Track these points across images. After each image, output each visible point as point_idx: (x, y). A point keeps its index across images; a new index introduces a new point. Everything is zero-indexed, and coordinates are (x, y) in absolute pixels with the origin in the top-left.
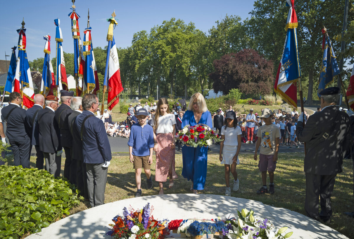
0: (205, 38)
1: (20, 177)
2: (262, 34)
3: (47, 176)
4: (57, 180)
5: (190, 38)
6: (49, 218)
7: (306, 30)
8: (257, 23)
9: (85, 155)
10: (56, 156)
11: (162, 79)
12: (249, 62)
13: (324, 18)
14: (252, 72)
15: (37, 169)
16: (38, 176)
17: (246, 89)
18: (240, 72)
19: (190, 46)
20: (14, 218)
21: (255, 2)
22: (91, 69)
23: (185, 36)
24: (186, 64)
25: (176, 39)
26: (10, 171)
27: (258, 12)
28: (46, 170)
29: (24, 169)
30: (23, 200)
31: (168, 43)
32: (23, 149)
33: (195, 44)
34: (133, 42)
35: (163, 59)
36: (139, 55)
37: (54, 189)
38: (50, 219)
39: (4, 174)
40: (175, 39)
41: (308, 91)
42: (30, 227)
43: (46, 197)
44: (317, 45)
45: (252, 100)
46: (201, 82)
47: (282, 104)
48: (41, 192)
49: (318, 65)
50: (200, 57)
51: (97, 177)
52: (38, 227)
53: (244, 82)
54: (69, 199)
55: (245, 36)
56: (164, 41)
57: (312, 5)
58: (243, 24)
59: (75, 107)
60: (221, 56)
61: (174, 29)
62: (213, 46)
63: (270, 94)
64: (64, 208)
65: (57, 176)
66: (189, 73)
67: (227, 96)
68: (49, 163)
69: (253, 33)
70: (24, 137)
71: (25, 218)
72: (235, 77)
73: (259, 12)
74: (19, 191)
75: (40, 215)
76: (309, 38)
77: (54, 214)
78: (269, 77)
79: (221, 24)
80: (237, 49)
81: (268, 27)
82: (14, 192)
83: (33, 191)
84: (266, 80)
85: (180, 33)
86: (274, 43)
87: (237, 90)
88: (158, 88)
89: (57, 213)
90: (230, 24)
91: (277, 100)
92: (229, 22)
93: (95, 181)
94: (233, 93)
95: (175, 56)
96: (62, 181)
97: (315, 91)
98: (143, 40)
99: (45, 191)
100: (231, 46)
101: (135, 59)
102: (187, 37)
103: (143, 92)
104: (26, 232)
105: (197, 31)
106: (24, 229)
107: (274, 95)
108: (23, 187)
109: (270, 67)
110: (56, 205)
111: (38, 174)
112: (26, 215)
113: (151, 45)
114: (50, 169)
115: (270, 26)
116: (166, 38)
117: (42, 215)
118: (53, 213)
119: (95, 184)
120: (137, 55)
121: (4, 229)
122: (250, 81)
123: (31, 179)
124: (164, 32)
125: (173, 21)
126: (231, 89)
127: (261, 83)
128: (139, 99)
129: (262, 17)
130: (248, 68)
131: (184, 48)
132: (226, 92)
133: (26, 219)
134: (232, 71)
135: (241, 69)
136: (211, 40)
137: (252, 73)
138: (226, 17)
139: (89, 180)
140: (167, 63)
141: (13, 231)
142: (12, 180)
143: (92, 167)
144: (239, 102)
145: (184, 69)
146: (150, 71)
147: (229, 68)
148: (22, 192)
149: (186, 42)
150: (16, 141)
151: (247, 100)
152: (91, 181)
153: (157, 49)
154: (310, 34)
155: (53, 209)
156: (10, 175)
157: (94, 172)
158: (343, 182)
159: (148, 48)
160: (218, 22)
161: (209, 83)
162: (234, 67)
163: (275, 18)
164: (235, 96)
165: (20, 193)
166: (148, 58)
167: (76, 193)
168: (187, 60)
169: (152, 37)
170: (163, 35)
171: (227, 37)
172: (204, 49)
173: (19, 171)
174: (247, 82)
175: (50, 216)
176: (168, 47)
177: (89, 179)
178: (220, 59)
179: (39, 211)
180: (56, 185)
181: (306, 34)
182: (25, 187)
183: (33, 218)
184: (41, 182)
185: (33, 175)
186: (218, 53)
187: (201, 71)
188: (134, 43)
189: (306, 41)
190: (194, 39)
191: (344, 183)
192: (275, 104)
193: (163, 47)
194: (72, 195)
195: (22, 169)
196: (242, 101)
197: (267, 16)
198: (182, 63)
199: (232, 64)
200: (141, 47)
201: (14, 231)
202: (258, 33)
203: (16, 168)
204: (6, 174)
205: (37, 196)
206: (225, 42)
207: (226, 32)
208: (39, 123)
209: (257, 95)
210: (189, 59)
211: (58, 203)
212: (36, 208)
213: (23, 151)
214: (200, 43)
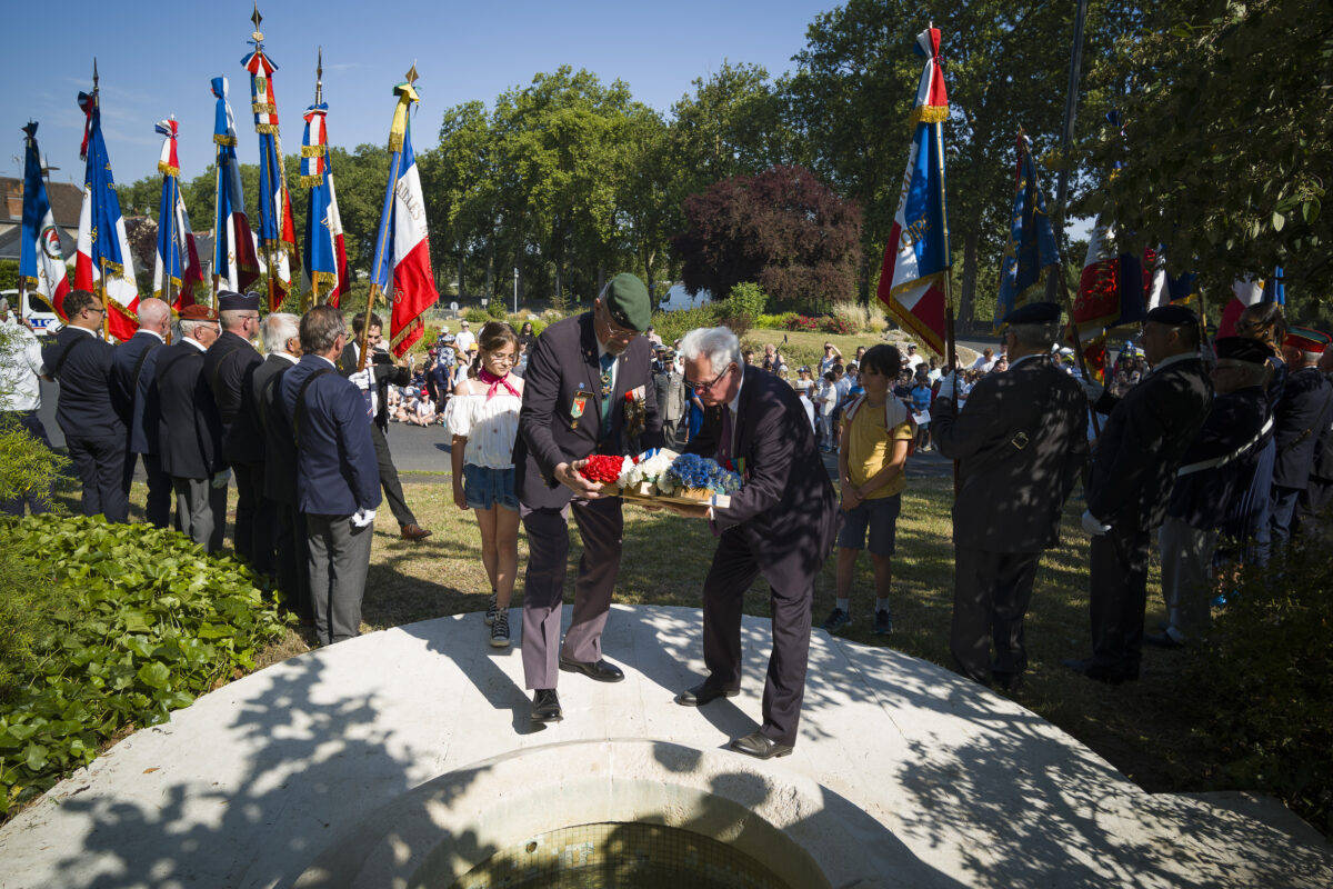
0: (662, 128)
1: (100, 552)
2: (831, 121)
3: (184, 551)
4: (215, 562)
5: (616, 128)
6: (191, 681)
7: (958, 114)
8: (816, 89)
9: (304, 490)
10: (211, 487)
11: (529, 248)
12: (792, 203)
13: (1010, 79)
14: (799, 234)
15: (150, 525)
16: (157, 548)
17: (781, 285)
18: (764, 233)
19: (615, 153)
20: (86, 680)
21: (812, 28)
22: (325, 231)
23: (601, 121)
24: (602, 207)
25: (574, 131)
26: (68, 534)
27: (818, 57)
28: (179, 528)
29: (112, 527)
30: (112, 625)
31: (549, 142)
32: (106, 465)
33: (629, 147)
34: (442, 134)
35: (535, 190)
36: (462, 174)
37: (206, 589)
38: (195, 684)
39: (51, 542)
40: (569, 130)
41: (960, 292)
42: (134, 706)
43: (181, 616)
44: (989, 159)
45: (797, 316)
46: (647, 261)
47: (885, 331)
48: (168, 601)
49: (991, 218)
50: (643, 186)
51: (341, 556)
52: (160, 707)
53: (774, 262)
54: (254, 621)
55: (778, 126)
56: (538, 133)
57: (977, 41)
58: (773, 90)
59: (275, 344)
60: (707, 185)
61: (568, 98)
62: (683, 153)
63: (850, 299)
64: (238, 650)
65: (215, 550)
66: (612, 231)
67: (723, 305)
68: (190, 509)
69: (804, 117)
70: (109, 426)
71: (119, 680)
72: (748, 250)
73: (822, 54)
74: (101, 598)
75: (167, 672)
76: (967, 138)
77: (208, 668)
78: (847, 249)
79: (709, 88)
80: (756, 164)
81: (849, 101)
82: (84, 600)
83: (141, 598)
84: (839, 258)
85: (587, 112)
86: (864, 150)
87: (754, 286)
88: (517, 276)
89: (217, 664)
90: (736, 88)
91: (872, 320)
92: (734, 84)
93: (334, 566)
94: (741, 294)
95: (570, 181)
96: (229, 565)
97: (983, 293)
98: (474, 131)
99: (179, 596)
100: (737, 156)
101: (450, 185)
102: (606, 123)
103: (471, 286)
104: (121, 723)
105: (638, 106)
106: (116, 713)
107: (862, 304)
108: (111, 583)
109: (852, 220)
110: (215, 641)
111: (157, 543)
112: (123, 670)
113: (497, 145)
114: (191, 528)
115: (853, 99)
116: (542, 125)
117: (173, 670)
118: (204, 665)
119: (332, 574)
120: (455, 173)
121: (57, 717)
122: (791, 261)
123: (136, 558)
124: (538, 109)
125: (566, 76)
126: (736, 285)
127: (825, 268)
128: (460, 308)
129: (830, 70)
130: (786, 221)
131: (596, 158)
132: (720, 293)
133: (121, 684)
134: (739, 229)
135: (767, 224)
136: (678, 136)
137: (799, 236)
138: (723, 69)
139: (314, 564)
140: (545, 200)
141: (82, 723)
142: (76, 563)
143: (325, 525)
144: (758, 323)
145: (596, 221)
146: (493, 225)
147: (733, 220)
148: (107, 599)
149: (603, 139)
150: (86, 439)
151: (783, 318)
152: (319, 567)
153: (516, 158)
154: (971, 125)
155: (205, 653)
156: (67, 547)
157: (330, 542)
158: (1060, 568)
159: (488, 154)
160: (699, 82)
161: (672, 265)
162: (746, 218)
163: (867, 75)
164: (747, 305)
165: (103, 604)
166: (488, 183)
167: (274, 602)
168: (607, 193)
169: (501, 122)
170: (534, 115)
171: (727, 127)
172: (658, 161)
173: (97, 534)
174: (784, 263)
175: (197, 673)
176: (549, 152)
177: (315, 559)
178: (705, 194)
179: (162, 659)
180: (214, 577)
181: (957, 124)
182: (116, 583)
183: (145, 680)
184: (165, 568)
185: (141, 546)
186: (700, 173)
187: (648, 225)
188: (447, 138)
189: (957, 144)
190: (626, 132)
191: (1062, 572)
192: (866, 331)
193: (534, 153)
194: (261, 609)
195: (104, 528)
196: (769, 319)
197: (846, 68)
198: (591, 202)
199: (741, 210)
200: (468, 152)
201: (86, 722)
202: (819, 119)
203: (85, 523)
204: (57, 542)
205: (156, 613)
206: (720, 143)
207: (724, 114)
208: (159, 386)
209: (811, 303)
210: (611, 190)
211: (221, 635)
212: (154, 652)
213: (107, 469)
214: (646, 145)
